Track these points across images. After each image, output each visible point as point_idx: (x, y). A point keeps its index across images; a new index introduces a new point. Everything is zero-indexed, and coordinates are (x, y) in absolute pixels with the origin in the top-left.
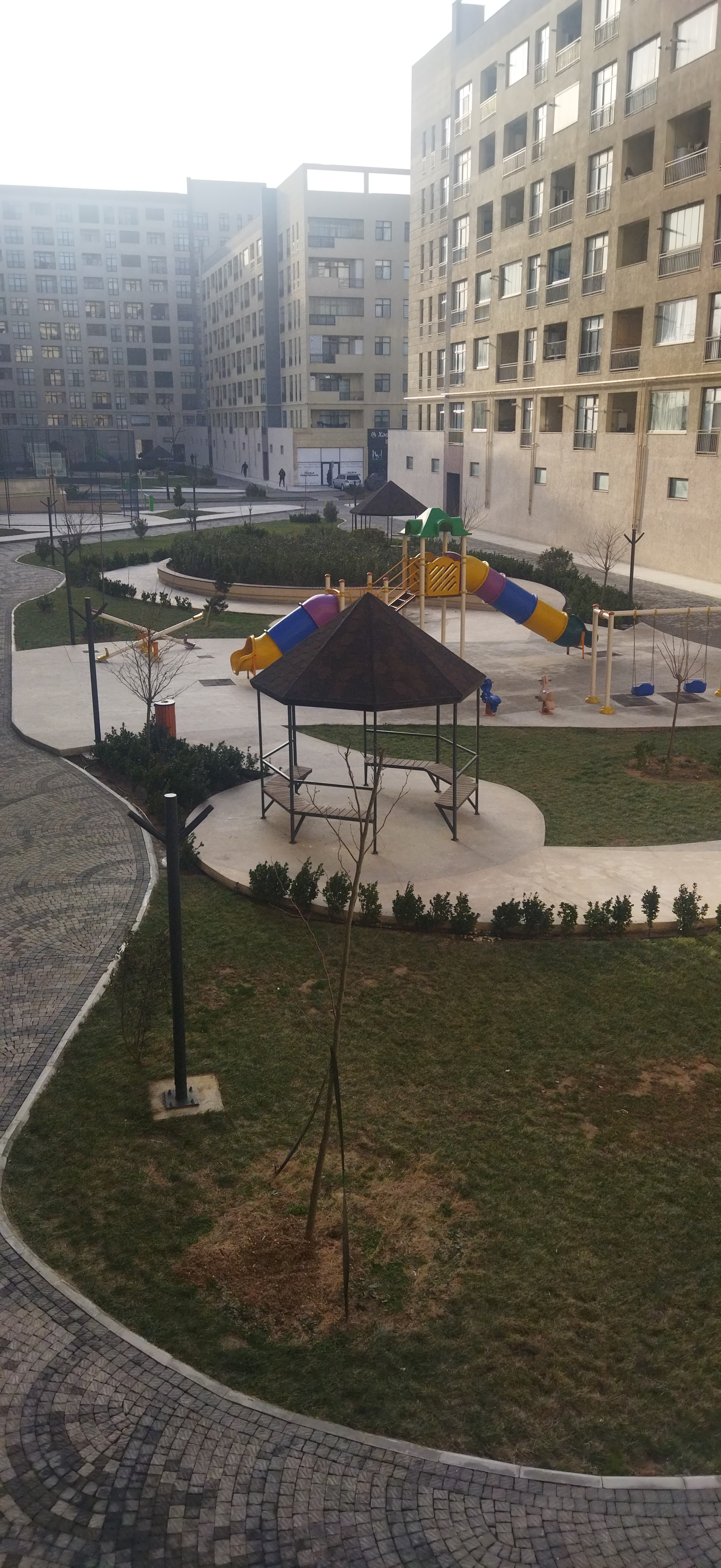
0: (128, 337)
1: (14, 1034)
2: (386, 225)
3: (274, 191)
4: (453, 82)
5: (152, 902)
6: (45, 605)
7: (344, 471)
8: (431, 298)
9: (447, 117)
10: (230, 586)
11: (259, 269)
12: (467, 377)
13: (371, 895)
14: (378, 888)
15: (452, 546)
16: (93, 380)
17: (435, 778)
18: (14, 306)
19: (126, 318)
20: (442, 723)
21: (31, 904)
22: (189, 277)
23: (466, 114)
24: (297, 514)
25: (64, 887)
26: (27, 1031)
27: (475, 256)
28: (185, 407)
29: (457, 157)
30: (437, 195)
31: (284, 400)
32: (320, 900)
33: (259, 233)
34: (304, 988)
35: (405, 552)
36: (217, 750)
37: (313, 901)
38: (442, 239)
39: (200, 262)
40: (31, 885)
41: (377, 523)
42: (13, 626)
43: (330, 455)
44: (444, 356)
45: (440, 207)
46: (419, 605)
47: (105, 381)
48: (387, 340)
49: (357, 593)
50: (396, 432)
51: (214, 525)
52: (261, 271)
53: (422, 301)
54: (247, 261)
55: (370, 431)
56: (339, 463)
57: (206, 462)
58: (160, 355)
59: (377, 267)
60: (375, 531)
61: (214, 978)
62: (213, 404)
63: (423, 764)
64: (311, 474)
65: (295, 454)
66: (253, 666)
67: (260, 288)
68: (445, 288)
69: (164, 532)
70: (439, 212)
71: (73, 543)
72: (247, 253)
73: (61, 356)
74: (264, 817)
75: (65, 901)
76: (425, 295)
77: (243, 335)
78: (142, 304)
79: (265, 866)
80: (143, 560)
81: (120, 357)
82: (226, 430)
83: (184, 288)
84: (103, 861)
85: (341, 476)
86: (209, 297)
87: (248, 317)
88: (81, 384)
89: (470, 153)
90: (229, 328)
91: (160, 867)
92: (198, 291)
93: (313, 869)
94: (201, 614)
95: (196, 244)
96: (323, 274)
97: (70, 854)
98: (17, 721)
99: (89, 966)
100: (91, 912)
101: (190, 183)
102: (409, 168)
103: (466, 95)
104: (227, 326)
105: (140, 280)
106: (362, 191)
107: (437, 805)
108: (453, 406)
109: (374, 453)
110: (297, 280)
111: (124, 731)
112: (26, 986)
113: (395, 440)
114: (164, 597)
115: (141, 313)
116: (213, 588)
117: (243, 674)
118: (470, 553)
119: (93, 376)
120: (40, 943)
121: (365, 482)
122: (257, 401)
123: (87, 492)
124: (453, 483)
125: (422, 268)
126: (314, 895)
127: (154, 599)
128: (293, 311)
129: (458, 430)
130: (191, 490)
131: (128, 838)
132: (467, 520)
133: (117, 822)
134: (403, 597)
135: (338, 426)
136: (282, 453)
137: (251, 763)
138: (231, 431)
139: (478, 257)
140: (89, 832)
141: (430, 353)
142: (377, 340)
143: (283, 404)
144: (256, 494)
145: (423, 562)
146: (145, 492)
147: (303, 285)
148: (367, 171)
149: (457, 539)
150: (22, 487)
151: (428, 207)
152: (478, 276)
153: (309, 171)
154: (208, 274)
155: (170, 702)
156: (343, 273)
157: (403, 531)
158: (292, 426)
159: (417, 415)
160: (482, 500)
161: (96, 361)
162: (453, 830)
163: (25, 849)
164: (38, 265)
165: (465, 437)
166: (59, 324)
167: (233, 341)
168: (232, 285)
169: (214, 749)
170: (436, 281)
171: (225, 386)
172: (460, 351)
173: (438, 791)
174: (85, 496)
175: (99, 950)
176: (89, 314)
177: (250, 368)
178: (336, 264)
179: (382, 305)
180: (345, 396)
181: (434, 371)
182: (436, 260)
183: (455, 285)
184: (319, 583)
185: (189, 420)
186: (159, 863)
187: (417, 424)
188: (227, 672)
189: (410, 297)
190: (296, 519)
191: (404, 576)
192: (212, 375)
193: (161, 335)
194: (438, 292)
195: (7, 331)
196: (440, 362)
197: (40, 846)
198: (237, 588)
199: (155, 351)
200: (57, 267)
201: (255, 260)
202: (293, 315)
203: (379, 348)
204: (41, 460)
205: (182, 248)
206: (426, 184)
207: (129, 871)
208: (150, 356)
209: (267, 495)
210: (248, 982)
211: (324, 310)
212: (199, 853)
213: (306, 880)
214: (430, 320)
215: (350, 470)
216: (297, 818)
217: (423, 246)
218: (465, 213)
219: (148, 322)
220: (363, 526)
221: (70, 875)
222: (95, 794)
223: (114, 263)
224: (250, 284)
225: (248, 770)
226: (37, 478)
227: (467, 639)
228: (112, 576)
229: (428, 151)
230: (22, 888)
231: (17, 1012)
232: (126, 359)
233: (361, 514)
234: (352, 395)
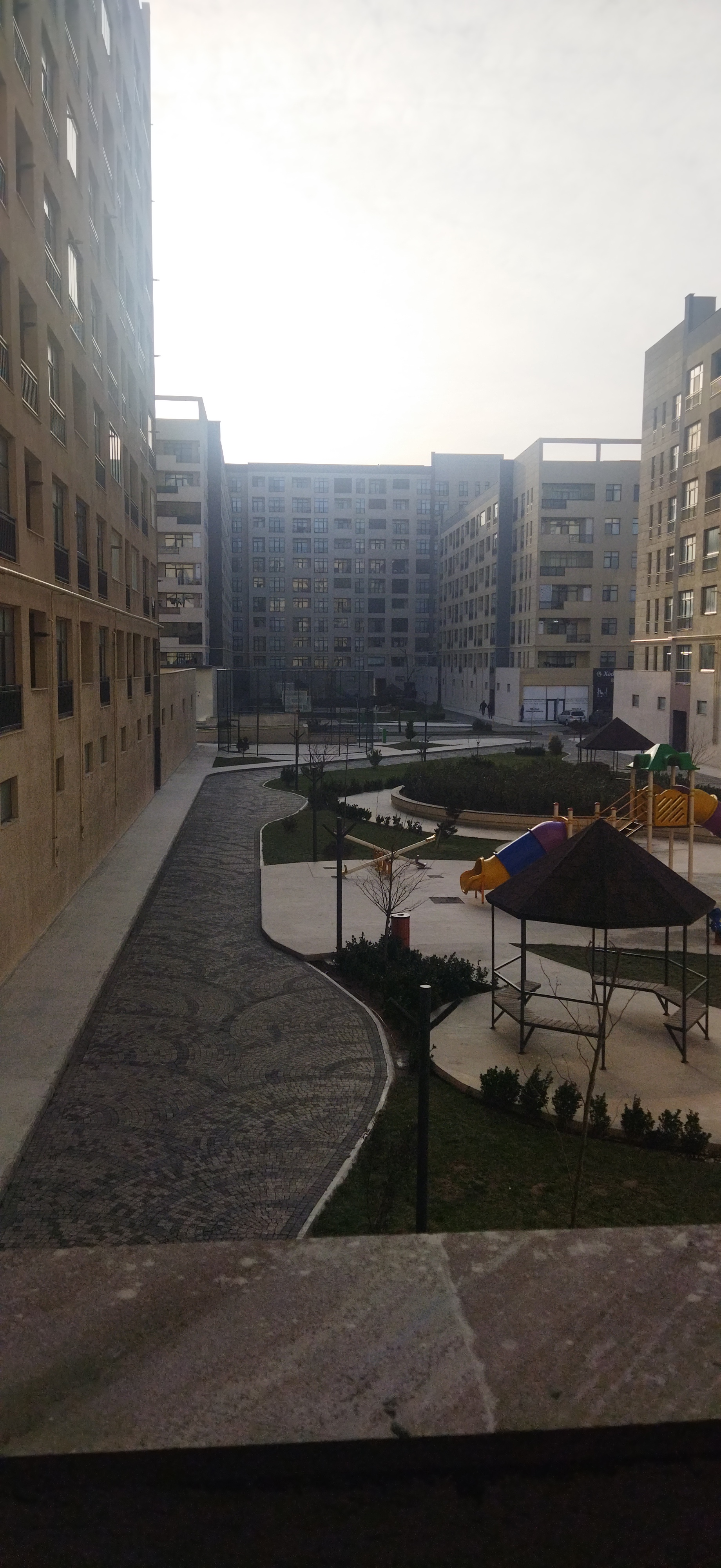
0: (370, 589)
1: (268, 1206)
2: (616, 488)
3: (511, 462)
4: (684, 364)
5: (389, 1098)
6: (289, 824)
7: (569, 707)
8: (659, 552)
9: (678, 395)
10: (461, 812)
11: (494, 528)
12: (694, 621)
13: (599, 1107)
14: (608, 1101)
15: (679, 780)
16: (336, 626)
17: (664, 1000)
18: (272, 564)
19: (370, 572)
20: (671, 949)
21: (281, 1091)
22: (429, 536)
23: (697, 391)
24: (523, 747)
25: (310, 1078)
26: (278, 1204)
27: (703, 514)
28: (418, 649)
29: (687, 429)
30: (667, 462)
31: (513, 642)
32: (550, 1108)
33: (496, 498)
34: (535, 1189)
35: (633, 784)
36: (449, 961)
37: (543, 1109)
38: (670, 500)
39: (439, 523)
40: (281, 1074)
41: (602, 757)
42: (261, 843)
43: (555, 693)
44: (671, 603)
45: (670, 472)
46: (646, 836)
47: (347, 627)
48: (615, 588)
49: (585, 822)
50: (622, 672)
51: (444, 756)
52: (497, 530)
53: (650, 554)
54: (483, 522)
55: (595, 671)
56: (564, 700)
57: (436, 700)
58: (398, 604)
59: (606, 524)
60: (600, 765)
61: (448, 1173)
62: (444, 647)
63: (652, 986)
64: (538, 711)
65: (521, 692)
66: (481, 886)
67: (494, 545)
68: (673, 542)
69: (396, 762)
70: (668, 477)
71: (315, 772)
72: (483, 515)
73: (309, 606)
74: (493, 1028)
75: (311, 1091)
76: (653, 549)
77: (476, 586)
78: (384, 560)
79: (495, 1071)
80: (376, 787)
81: (362, 606)
82: (456, 670)
83: (423, 546)
84: (344, 1058)
85: (565, 713)
86: (446, 553)
87: (482, 570)
88: (325, 630)
89: (700, 425)
90: (464, 580)
91: (396, 1067)
92: (436, 548)
93: (542, 1077)
94: (433, 836)
95: (437, 508)
96: (554, 531)
97: (315, 1049)
98: (266, 927)
99: (333, 1151)
100: (335, 1102)
101: (434, 456)
102: (640, 438)
103: (697, 374)
104: (462, 578)
105: (384, 540)
106: (595, 460)
107: (667, 1026)
108: (680, 648)
109: (600, 692)
110: (529, 537)
111: (363, 941)
112: (278, 1164)
113: (622, 680)
114: (396, 820)
115: (383, 568)
116: (444, 813)
117: (471, 893)
118: (697, 787)
119: (336, 623)
120: (289, 1127)
121: (590, 718)
122: (487, 643)
123: (326, 725)
124: (680, 721)
125: (651, 525)
126: (544, 1102)
127: (388, 822)
128: (525, 564)
129: (685, 670)
130: (423, 724)
131: (366, 1038)
132: (694, 755)
133: (356, 1023)
134: (631, 826)
135: (564, 666)
136: (508, 690)
137: (481, 975)
138: (460, 671)
139: (706, 515)
140: (331, 1030)
141: (657, 600)
142: (605, 588)
143: (511, 646)
144: (482, 729)
145: (651, 794)
146: (380, 726)
147: (535, 542)
148: (599, 442)
149: (684, 773)
150: (269, 720)
151: (657, 472)
152: (706, 532)
153: (545, 444)
154: (447, 533)
155: (406, 915)
156: (574, 530)
157: (632, 765)
158: (519, 666)
159: (644, 656)
160: (710, 737)
161: (340, 610)
162: (683, 1052)
163: (275, 1042)
164: (296, 529)
165: (692, 677)
166: (309, 579)
167: (466, 591)
168: (468, 542)
169: (446, 961)
170: (664, 537)
171: (456, 631)
172: (688, 598)
173: (666, 1014)
174: (325, 729)
175: (342, 1137)
176: (336, 570)
177: (481, 615)
178: (567, 523)
179: (611, 557)
180: (572, 639)
181: (662, 616)
182: (665, 519)
183: (683, 540)
184: (547, 812)
185: (420, 661)
186: (395, 1064)
187: (643, 664)
188: (458, 892)
189: (638, 551)
190: (521, 752)
191: (631, 807)
192: (445, 621)
193: (400, 586)
194: (666, 546)
195: (264, 586)
196: (667, 608)
197: (287, 1040)
198: (467, 814)
199: (394, 600)
200: (312, 531)
201: (491, 521)
202: (524, 567)
203: (607, 595)
204: (291, 697)
205: (423, 512)
206: (656, 453)
207: (369, 1068)
208: (388, 605)
209: (493, 729)
210: (480, 1179)
211: (554, 562)
212: (432, 1056)
213: (537, 1086)
214: (658, 570)
215: (575, 706)
216: (527, 1029)
217: (652, 506)
218: (693, 477)
219: (389, 576)
220: (589, 759)
221: (315, 1068)
222: (336, 997)
223: (362, 526)
224: (485, 542)
225: (477, 983)
226: (285, 713)
227: (695, 870)
228: (351, 801)
229: (659, 424)
230: (273, 1077)
231: (270, 1185)
232: (367, 609)
233: (587, 748)
234: (578, 639)
